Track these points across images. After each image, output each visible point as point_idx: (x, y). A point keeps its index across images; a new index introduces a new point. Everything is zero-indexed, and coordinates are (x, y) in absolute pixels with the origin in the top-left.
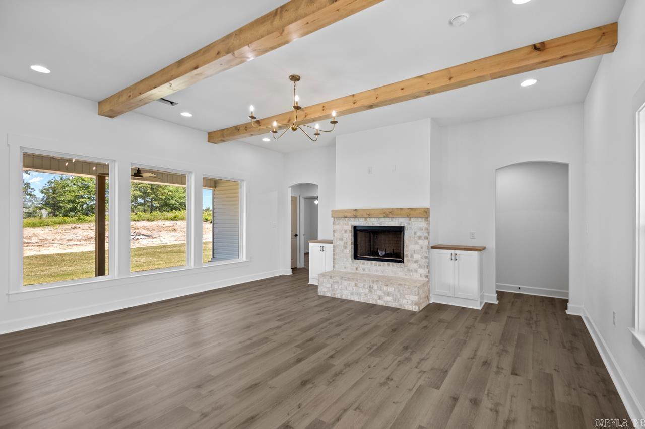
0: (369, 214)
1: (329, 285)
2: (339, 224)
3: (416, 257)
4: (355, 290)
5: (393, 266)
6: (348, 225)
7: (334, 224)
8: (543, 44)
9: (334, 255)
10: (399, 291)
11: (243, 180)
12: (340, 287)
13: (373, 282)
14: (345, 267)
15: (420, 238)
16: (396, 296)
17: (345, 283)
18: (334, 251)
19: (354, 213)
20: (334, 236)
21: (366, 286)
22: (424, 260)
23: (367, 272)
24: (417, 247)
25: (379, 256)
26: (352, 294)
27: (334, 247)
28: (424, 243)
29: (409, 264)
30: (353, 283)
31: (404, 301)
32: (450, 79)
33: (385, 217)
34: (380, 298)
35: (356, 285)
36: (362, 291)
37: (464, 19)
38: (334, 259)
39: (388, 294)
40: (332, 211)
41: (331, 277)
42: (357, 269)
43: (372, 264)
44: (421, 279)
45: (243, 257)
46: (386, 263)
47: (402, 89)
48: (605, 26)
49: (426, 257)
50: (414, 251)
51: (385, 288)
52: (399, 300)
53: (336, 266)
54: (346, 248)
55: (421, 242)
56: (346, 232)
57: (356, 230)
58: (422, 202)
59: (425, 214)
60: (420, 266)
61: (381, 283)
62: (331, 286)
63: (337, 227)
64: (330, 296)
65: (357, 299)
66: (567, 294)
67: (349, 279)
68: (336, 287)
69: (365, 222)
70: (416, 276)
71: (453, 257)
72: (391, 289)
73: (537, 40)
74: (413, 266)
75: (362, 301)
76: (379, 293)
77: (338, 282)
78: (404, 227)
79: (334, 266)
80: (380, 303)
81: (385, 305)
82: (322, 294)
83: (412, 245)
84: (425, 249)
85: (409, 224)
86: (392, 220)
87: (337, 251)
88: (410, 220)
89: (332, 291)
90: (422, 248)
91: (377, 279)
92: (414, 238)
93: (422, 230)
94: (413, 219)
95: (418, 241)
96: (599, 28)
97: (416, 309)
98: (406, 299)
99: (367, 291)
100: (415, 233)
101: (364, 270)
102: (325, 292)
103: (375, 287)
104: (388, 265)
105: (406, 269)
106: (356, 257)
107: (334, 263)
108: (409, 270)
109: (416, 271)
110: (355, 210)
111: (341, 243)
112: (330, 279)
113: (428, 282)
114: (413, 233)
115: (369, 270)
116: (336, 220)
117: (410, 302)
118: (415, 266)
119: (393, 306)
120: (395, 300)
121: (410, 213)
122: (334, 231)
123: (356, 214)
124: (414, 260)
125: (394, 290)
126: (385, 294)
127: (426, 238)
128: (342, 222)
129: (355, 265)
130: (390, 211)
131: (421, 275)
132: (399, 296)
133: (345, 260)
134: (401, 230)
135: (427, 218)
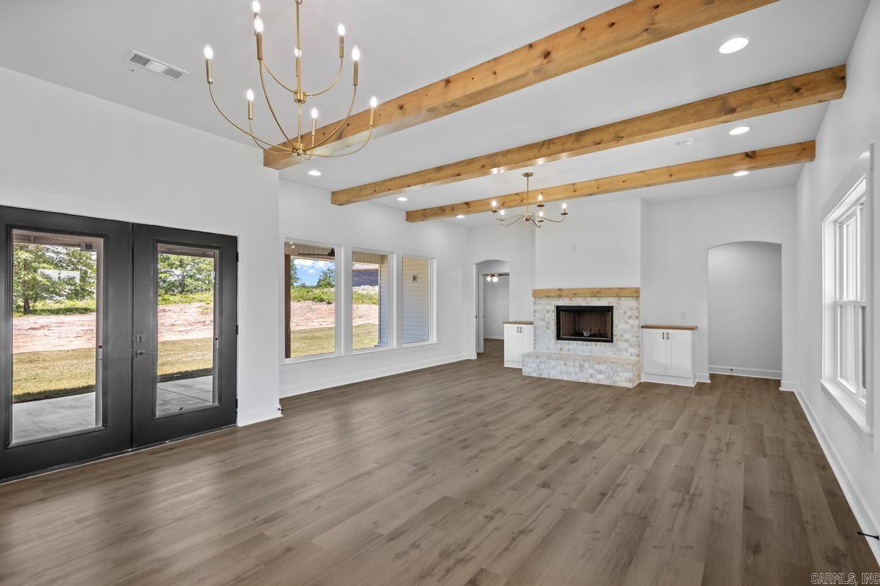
0: (575, 293)
1: (534, 366)
2: (540, 304)
3: (626, 336)
4: (564, 369)
5: (601, 345)
6: (551, 304)
7: (535, 303)
8: (754, 152)
9: (535, 336)
10: (612, 368)
11: (433, 258)
12: (548, 366)
13: (584, 360)
14: (547, 348)
15: (630, 317)
16: (609, 373)
17: (553, 363)
18: (535, 332)
19: (558, 292)
20: (535, 316)
21: (577, 365)
22: (634, 340)
23: (572, 352)
24: (627, 327)
25: (583, 336)
26: (561, 373)
27: (535, 327)
28: (635, 322)
29: (618, 343)
30: (562, 363)
31: (618, 378)
32: (671, 176)
33: (592, 296)
34: (591, 376)
35: (565, 364)
36: (571, 370)
37: (689, 143)
38: (535, 340)
39: (600, 372)
40: (533, 290)
41: (537, 357)
42: (561, 349)
43: (578, 344)
44: (632, 358)
45: (434, 339)
46: (594, 343)
47: (624, 182)
48: (805, 143)
49: (637, 337)
50: (624, 331)
51: (597, 367)
52: (612, 378)
53: (538, 347)
54: (548, 328)
55: (632, 322)
56: (548, 312)
57: (558, 307)
58: (633, 282)
59: (635, 293)
60: (631, 345)
61: (592, 361)
62: (538, 365)
63: (538, 307)
64: (536, 376)
65: (566, 378)
66: (780, 375)
67: (557, 359)
68: (543, 366)
69: (570, 302)
70: (626, 355)
71: (665, 336)
72: (603, 367)
73: (749, 149)
74: (623, 345)
75: (572, 380)
76: (591, 371)
77: (545, 362)
78: (612, 307)
79: (535, 348)
80: (592, 381)
81: (596, 383)
82: (527, 375)
83: (622, 324)
84: (636, 328)
85: (618, 304)
86: (600, 300)
87: (539, 332)
88: (619, 299)
89: (539, 371)
90: (632, 327)
91: (587, 359)
92: (624, 317)
93: (632, 309)
94: (622, 299)
95: (628, 321)
96: (800, 144)
97: (630, 385)
98: (618, 376)
99: (578, 370)
100: (625, 313)
101: (569, 350)
102: (530, 373)
103: (586, 365)
104: (596, 344)
105: (615, 349)
106: (559, 338)
107: (535, 344)
108: (618, 349)
109: (627, 350)
110: (560, 289)
111: (543, 323)
112: (536, 360)
113: (639, 361)
114: (622, 312)
115: (575, 350)
116: (537, 299)
117: (623, 379)
118: (625, 345)
119: (606, 384)
120: (607, 378)
121: (620, 293)
122: (535, 312)
123: (560, 293)
124: (624, 339)
125: (607, 368)
126: (597, 372)
127: (637, 317)
128: (543, 301)
129: (559, 346)
130: (598, 290)
131: (631, 355)
132: (612, 374)
133: (547, 340)
134: (609, 310)
135: (637, 297)
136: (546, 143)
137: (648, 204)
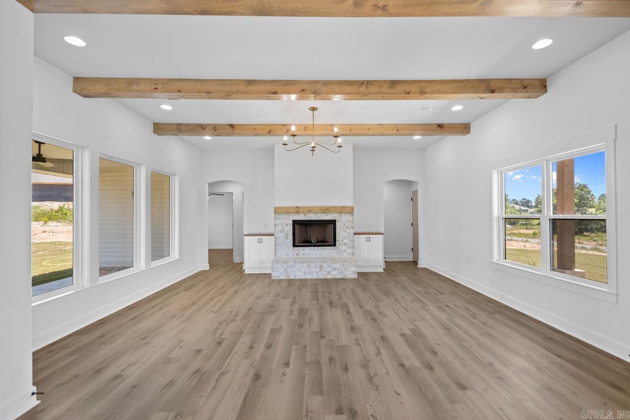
0: (309, 210)
1: (282, 270)
2: (279, 219)
3: (346, 241)
4: (307, 270)
5: (328, 249)
6: (289, 219)
7: (275, 218)
8: (442, 124)
9: (275, 245)
10: (344, 266)
11: (175, 175)
12: (294, 269)
13: (323, 262)
14: (286, 255)
15: (348, 227)
16: (341, 269)
17: (299, 266)
18: (275, 241)
19: (296, 209)
20: (275, 228)
21: (317, 266)
22: (351, 243)
23: (306, 256)
24: (346, 234)
25: (311, 242)
26: (305, 274)
27: (275, 238)
28: (352, 231)
29: (340, 247)
30: (306, 265)
31: (347, 272)
32: (398, 131)
33: (322, 213)
34: (329, 273)
35: (308, 266)
36: (314, 270)
38: (275, 248)
39: (335, 269)
40: (275, 207)
41: (285, 263)
42: (297, 254)
43: (311, 249)
44: (349, 256)
45: (175, 254)
46: (323, 248)
47: (368, 129)
48: (466, 124)
49: (352, 241)
50: (344, 237)
51: (333, 266)
52: (343, 272)
53: (278, 254)
54: (287, 238)
55: (349, 231)
56: (287, 225)
57: (294, 221)
58: (349, 203)
59: (351, 211)
60: (348, 248)
61: (329, 262)
62: (285, 269)
63: (278, 221)
64: (284, 278)
65: (309, 277)
67: (302, 262)
68: (290, 270)
69: (305, 217)
70: (345, 255)
71: (368, 239)
72: (337, 265)
73: (440, 122)
74: (343, 248)
75: (314, 278)
76: (328, 269)
77: (292, 266)
78: (335, 220)
79: (275, 255)
80: (329, 277)
81: (332, 277)
82: (276, 278)
83: (341, 234)
84: (352, 235)
85: (340, 218)
86: (327, 215)
87: (279, 241)
88: (341, 215)
89: (286, 274)
90: (349, 234)
91: (324, 260)
92: (343, 228)
93: (349, 222)
94: (343, 214)
95: (346, 230)
96: (464, 124)
97: (354, 276)
98: (348, 270)
99: (318, 269)
100: (344, 224)
101: (304, 254)
102: (278, 276)
103: (325, 265)
104: (324, 249)
105: (338, 251)
106: (294, 245)
107: (275, 251)
108: (340, 251)
109: (345, 251)
110: (297, 207)
111: (282, 234)
112: (284, 265)
114: (343, 224)
115: (308, 254)
116: (277, 215)
117: (351, 272)
118: (344, 247)
119: (339, 277)
120: (340, 273)
121: (342, 210)
122: (275, 225)
123: (297, 210)
124: (343, 243)
125: (340, 266)
126: (333, 269)
127: (352, 228)
128: (283, 217)
129: (296, 252)
130: (327, 208)
131: (349, 254)
132: (343, 270)
133: (286, 248)
134: (333, 222)
135: (352, 213)
136: (365, 83)
137: (356, 149)
